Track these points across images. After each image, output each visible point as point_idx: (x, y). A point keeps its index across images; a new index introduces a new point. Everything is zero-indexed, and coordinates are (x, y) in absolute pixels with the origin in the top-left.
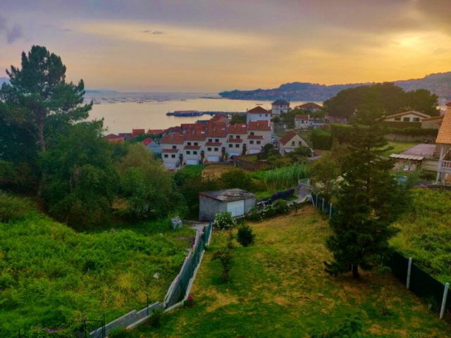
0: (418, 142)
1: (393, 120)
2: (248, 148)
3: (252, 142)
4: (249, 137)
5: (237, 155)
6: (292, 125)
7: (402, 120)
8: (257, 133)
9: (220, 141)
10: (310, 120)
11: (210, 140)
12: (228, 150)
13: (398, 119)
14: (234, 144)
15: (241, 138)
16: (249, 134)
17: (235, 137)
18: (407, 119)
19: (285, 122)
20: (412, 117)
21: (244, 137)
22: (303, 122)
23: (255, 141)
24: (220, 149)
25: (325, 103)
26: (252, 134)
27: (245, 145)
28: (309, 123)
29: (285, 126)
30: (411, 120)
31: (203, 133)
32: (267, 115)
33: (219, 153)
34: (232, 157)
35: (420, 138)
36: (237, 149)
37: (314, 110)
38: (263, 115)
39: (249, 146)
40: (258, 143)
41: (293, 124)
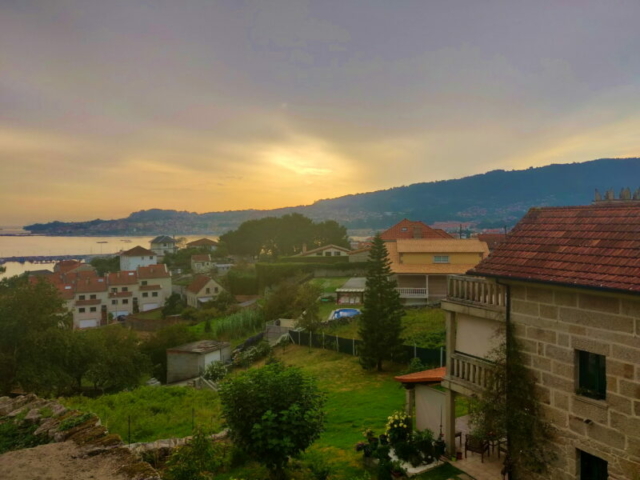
0: (349, 276)
1: (314, 255)
2: (140, 303)
3: (145, 295)
4: (141, 288)
5: (126, 314)
6: (188, 269)
7: (324, 255)
8: (151, 282)
9: (98, 298)
10: (212, 261)
11: (82, 298)
12: (111, 309)
13: (320, 253)
14: (120, 300)
15: (130, 290)
16: (140, 284)
17: (120, 290)
18: (328, 254)
19: (178, 265)
20: (333, 252)
21: (134, 289)
22: (203, 265)
23: (150, 293)
24: (99, 308)
25: (222, 238)
26: (145, 283)
27: (135, 299)
28: (211, 265)
29: (179, 271)
30: (333, 255)
31: (68, 288)
32: (151, 258)
33: (98, 314)
34: (120, 318)
35: (350, 272)
36: (125, 306)
37: (214, 248)
38: (147, 258)
39: (142, 300)
40: (155, 294)
41: (190, 267)
